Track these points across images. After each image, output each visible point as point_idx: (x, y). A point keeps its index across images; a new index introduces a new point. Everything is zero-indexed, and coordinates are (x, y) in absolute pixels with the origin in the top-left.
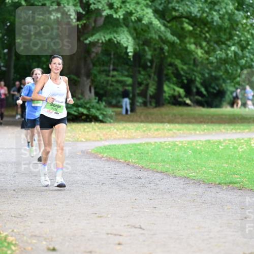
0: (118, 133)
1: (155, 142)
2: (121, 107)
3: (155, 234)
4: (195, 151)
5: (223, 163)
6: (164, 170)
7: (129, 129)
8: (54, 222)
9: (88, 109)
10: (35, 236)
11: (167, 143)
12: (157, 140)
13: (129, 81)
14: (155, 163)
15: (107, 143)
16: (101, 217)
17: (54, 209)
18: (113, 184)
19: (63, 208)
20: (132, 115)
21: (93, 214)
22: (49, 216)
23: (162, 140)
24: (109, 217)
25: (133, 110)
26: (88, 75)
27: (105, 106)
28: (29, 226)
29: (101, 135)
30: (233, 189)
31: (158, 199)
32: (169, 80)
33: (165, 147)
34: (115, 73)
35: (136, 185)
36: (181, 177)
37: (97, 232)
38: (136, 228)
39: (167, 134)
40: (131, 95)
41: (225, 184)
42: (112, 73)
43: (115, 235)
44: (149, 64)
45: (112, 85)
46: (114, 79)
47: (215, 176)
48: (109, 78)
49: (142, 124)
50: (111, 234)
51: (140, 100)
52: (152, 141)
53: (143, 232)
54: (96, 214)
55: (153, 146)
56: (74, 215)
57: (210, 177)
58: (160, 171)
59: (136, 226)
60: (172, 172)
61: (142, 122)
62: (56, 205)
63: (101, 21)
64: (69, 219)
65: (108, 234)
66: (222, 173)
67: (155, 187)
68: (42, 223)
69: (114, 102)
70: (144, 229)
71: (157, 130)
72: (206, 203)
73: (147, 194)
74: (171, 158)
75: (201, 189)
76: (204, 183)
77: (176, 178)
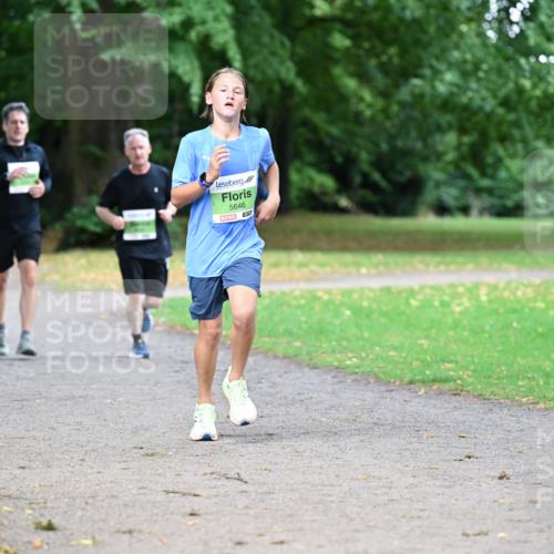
1: (272, 293)
3: (269, 493)
4: (357, 311)
5: (419, 338)
6: (291, 352)
8: (50, 467)
10: (9, 497)
11: (297, 293)
12: (275, 288)
14: (270, 337)
16: (152, 455)
17: (50, 439)
18: (179, 382)
19: (69, 436)
21: (136, 448)
22: (39, 454)
23: (286, 288)
24: (169, 456)
30: (441, 393)
31: (277, 415)
32: (298, 155)
33: (294, 302)
36: (328, 368)
38: (229, 478)
39: (297, 274)
41: (424, 382)
43: (184, 494)
47: (402, 366)
50: (175, 492)
53: (245, 487)
54: (142, 448)
56: (94, 451)
57: (390, 367)
58: (281, 355)
59: (232, 474)
60: (307, 357)
62: (54, 429)
64: (82, 460)
65: (167, 492)
66: (417, 359)
67: (271, 390)
68: (23, 468)
70: (246, 482)
71: (275, 265)
72: (383, 425)
74: (304, 326)
75: (370, 394)
76: (378, 379)
77: (316, 371)
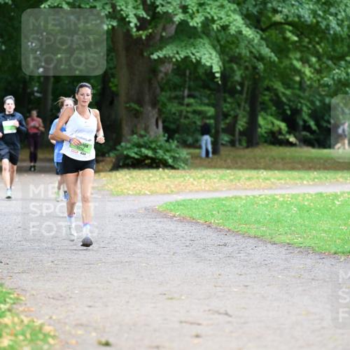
0: (195, 183)
1: (247, 196)
2: (200, 147)
3: (245, 323)
4: (301, 208)
5: (340, 225)
6: (259, 234)
7: (210, 178)
8: (107, 306)
9: (154, 150)
10: (82, 325)
11: (263, 196)
12: (249, 193)
13: (211, 111)
14: (246, 224)
15: (179, 198)
16: (171, 299)
17: (107, 288)
18: (189, 253)
19: (119, 286)
20: (214, 157)
21: (161, 294)
22: (101, 298)
23: (256, 193)
24: (183, 299)
25: (215, 151)
26: (154, 103)
27: (177, 147)
28: (72, 311)
29: (172, 186)
31: (250, 273)
32: (265, 109)
33: (261, 203)
34: (192, 101)
35: (220, 255)
36: (282, 244)
37: (165, 319)
38: (220, 314)
39: (263, 184)
40: (213, 131)
41: (344, 253)
42: (187, 101)
43: (192, 324)
44: (239, 88)
45: (186, 117)
46: (189, 109)
47: (330, 243)
48: (183, 108)
49: (228, 171)
50: (186, 322)
51: (225, 138)
52: (242, 194)
53: (230, 319)
54: (165, 294)
55: (244, 201)
56: (135, 296)
57: (322, 244)
58: (253, 236)
59: (222, 311)
60: (269, 237)
61: (228, 168)
62: (109, 282)
63: (172, 30)
64: (128, 302)
66: (339, 239)
67: (246, 258)
68: (90, 307)
69: (190, 140)
71: (249, 179)
72: (317, 280)
73: (235, 267)
74: (268, 217)
75: (310, 260)
76: (314, 252)
77: (275, 246)
